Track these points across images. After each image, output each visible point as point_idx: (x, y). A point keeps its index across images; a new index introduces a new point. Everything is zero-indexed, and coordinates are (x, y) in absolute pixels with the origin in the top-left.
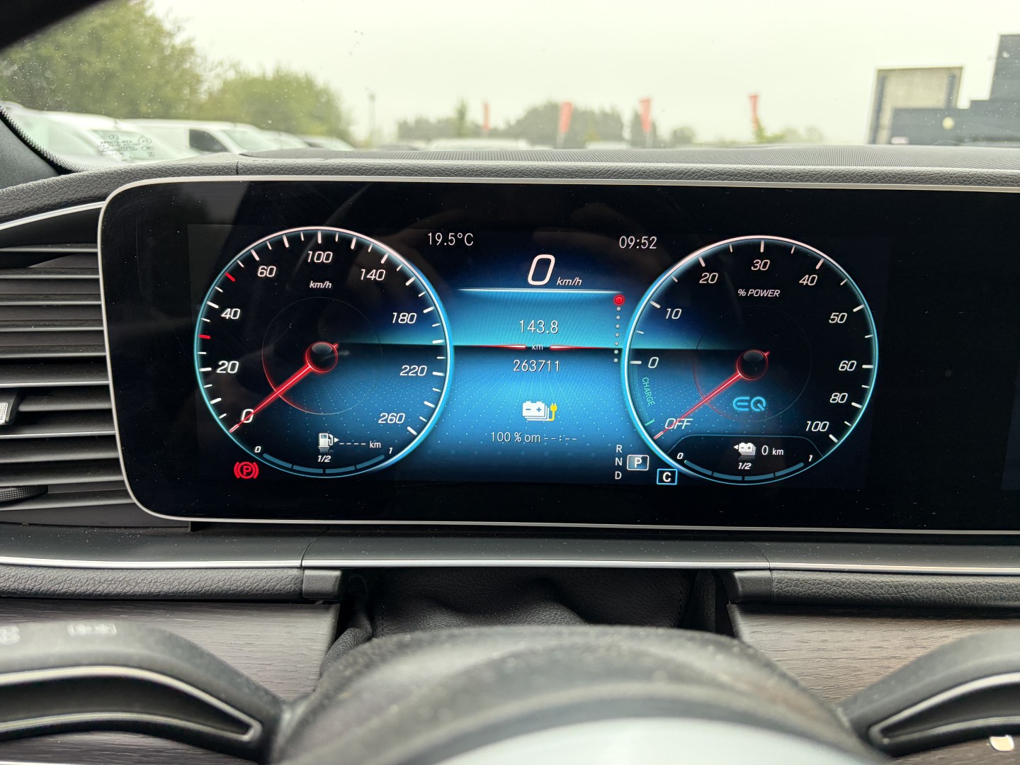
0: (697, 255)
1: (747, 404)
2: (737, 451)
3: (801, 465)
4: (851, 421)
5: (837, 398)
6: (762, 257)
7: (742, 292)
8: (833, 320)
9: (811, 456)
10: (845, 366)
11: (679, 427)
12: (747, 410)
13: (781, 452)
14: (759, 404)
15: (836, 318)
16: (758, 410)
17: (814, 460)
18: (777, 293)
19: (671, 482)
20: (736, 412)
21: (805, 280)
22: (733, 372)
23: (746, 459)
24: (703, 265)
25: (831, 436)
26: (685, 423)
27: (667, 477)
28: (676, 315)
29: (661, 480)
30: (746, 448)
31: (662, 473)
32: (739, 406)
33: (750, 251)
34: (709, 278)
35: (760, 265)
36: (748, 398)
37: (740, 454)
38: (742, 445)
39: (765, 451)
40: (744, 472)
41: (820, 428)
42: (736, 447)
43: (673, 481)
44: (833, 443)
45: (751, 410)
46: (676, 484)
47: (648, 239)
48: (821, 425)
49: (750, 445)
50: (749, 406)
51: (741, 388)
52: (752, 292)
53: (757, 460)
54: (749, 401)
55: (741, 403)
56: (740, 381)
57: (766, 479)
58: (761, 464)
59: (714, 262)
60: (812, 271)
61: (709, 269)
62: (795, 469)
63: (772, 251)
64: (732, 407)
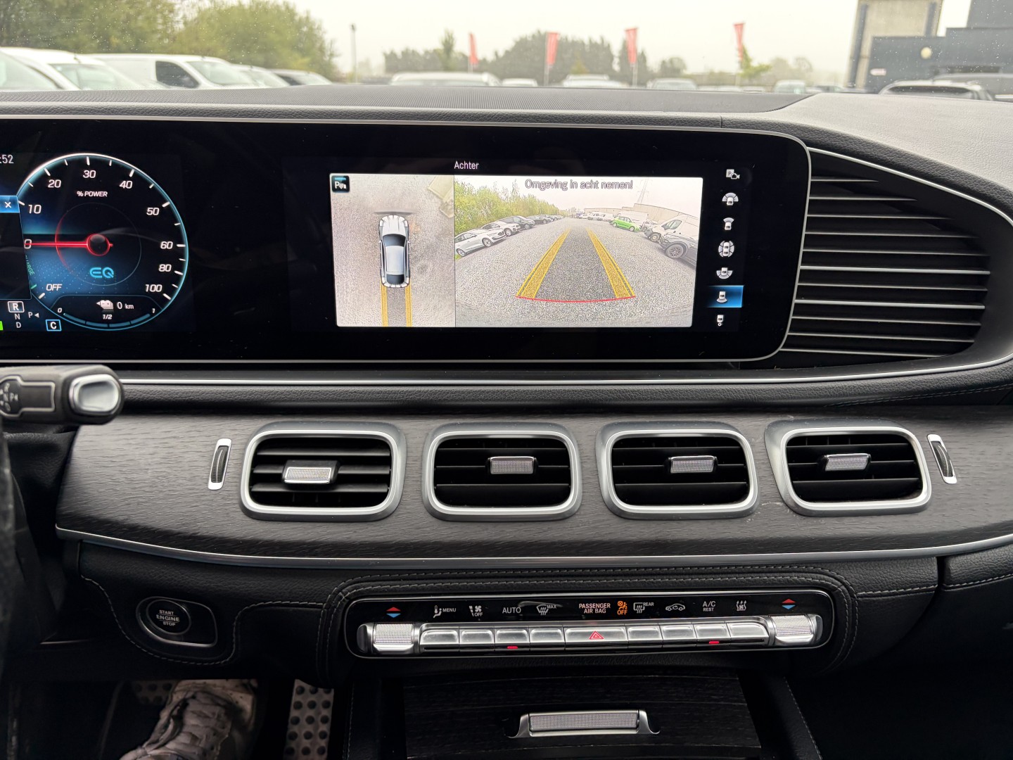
0: (44, 168)
1: (100, 273)
2: (99, 306)
3: (148, 315)
4: (177, 284)
5: (164, 268)
6: (89, 168)
7: (80, 194)
8: (150, 213)
9: (154, 309)
10: (166, 245)
11: (55, 289)
12: (101, 277)
13: (131, 307)
14: (109, 273)
15: (152, 211)
16: (109, 277)
17: (156, 313)
18: (105, 194)
19: (57, 329)
20: (94, 279)
21: (124, 184)
23: (108, 312)
24: (49, 174)
25: (165, 295)
26: (58, 287)
27: (54, 325)
28: (37, 210)
29: (50, 328)
30: (106, 304)
31: (49, 323)
32: (94, 274)
33: (80, 164)
34: (54, 183)
35: (89, 174)
36: (100, 269)
37: (102, 309)
38: (102, 302)
39: (120, 305)
40: (107, 321)
41: (156, 289)
42: (98, 303)
43: (58, 328)
44: (167, 300)
45: (104, 277)
46: (61, 330)
47: (7, 157)
48: (156, 287)
49: (108, 301)
50: (102, 274)
51: (93, 261)
52: (88, 193)
53: (115, 312)
54: (101, 271)
55: (96, 272)
57: (124, 326)
58: (118, 315)
59: (57, 171)
60: (127, 178)
61: (54, 177)
62: (144, 319)
63: (96, 164)
64: (89, 275)
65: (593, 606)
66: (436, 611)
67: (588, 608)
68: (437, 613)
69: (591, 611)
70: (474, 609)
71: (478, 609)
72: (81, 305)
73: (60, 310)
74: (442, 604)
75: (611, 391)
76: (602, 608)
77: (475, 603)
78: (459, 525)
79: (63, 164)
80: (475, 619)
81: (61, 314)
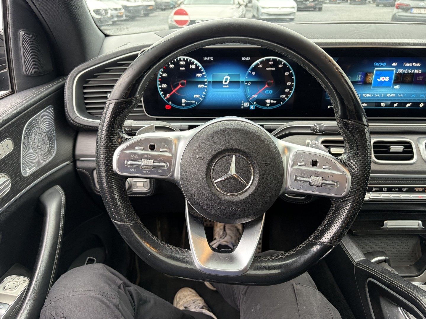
0: (258, 61)
2: (266, 102)
3: (279, 104)
4: (290, 95)
5: (287, 90)
6: (271, 61)
7: (267, 69)
9: (282, 102)
10: (289, 84)
11: (255, 97)
13: (275, 102)
14: (271, 92)
15: (287, 74)
17: (282, 104)
18: (274, 69)
20: (266, 94)
21: (280, 66)
22: (265, 85)
23: (268, 103)
24: (259, 63)
25: (286, 98)
28: (254, 74)
29: (251, 108)
30: (268, 101)
32: (267, 92)
33: (269, 60)
34: (260, 66)
35: (271, 63)
39: (272, 101)
40: (268, 106)
41: (283, 97)
44: (286, 100)
45: (269, 93)
46: (254, 109)
47: (248, 58)
51: (267, 89)
52: (269, 69)
54: (269, 91)
56: (267, 87)
57: (272, 107)
58: (271, 104)
59: (261, 63)
60: (281, 64)
61: (261, 64)
62: (278, 105)
63: (273, 60)
64: (265, 93)
65: (418, 189)
66: (373, 189)
67: (417, 189)
68: (374, 190)
69: (418, 190)
70: (384, 189)
71: (386, 189)
72: (261, 102)
73: (255, 103)
74: (375, 187)
75: (420, 128)
76: (421, 189)
77: (385, 187)
78: (382, 165)
79: (264, 60)
80: (384, 192)
81: (255, 104)
